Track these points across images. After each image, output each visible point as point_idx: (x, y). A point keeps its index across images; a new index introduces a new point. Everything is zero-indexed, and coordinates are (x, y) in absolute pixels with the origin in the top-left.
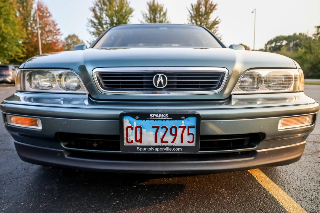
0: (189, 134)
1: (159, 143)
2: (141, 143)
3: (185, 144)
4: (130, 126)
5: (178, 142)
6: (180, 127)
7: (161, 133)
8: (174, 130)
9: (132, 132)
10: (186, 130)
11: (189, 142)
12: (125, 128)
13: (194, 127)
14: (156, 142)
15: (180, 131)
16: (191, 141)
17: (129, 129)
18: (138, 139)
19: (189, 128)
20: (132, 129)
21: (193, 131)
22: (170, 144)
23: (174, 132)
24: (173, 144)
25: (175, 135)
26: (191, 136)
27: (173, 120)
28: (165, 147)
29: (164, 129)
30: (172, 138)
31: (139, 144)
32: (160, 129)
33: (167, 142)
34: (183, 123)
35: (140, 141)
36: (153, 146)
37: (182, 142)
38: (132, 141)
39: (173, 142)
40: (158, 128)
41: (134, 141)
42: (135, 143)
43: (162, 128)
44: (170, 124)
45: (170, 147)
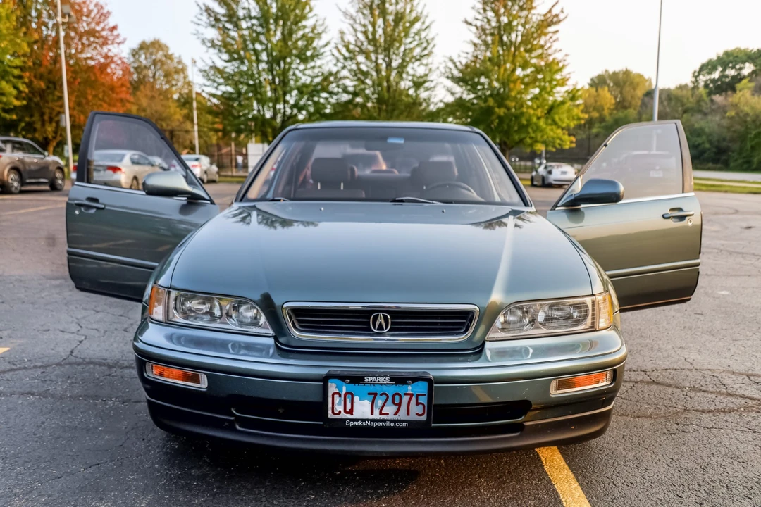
0: (418, 404)
1: (377, 416)
2: (352, 414)
3: (413, 417)
4: (338, 391)
5: (402, 415)
6: (406, 394)
7: (379, 402)
8: (397, 398)
9: (340, 400)
10: (414, 399)
11: (417, 414)
12: (330, 394)
13: (424, 395)
14: (372, 413)
15: (405, 399)
16: (421, 413)
17: (336, 396)
18: (348, 410)
19: (418, 395)
20: (340, 396)
21: (423, 400)
22: (391, 417)
23: (397, 401)
24: (396, 417)
25: (399, 405)
26: (421, 406)
27: (396, 384)
28: (384, 421)
29: (384, 397)
30: (395, 408)
31: (349, 416)
32: (378, 396)
33: (388, 414)
34: (409, 389)
35: (351, 412)
36: (368, 420)
37: (408, 414)
38: (340, 412)
39: (396, 414)
40: (375, 395)
41: (343, 412)
42: (343, 416)
43: (381, 395)
44: (392, 389)
45: (392, 421)
